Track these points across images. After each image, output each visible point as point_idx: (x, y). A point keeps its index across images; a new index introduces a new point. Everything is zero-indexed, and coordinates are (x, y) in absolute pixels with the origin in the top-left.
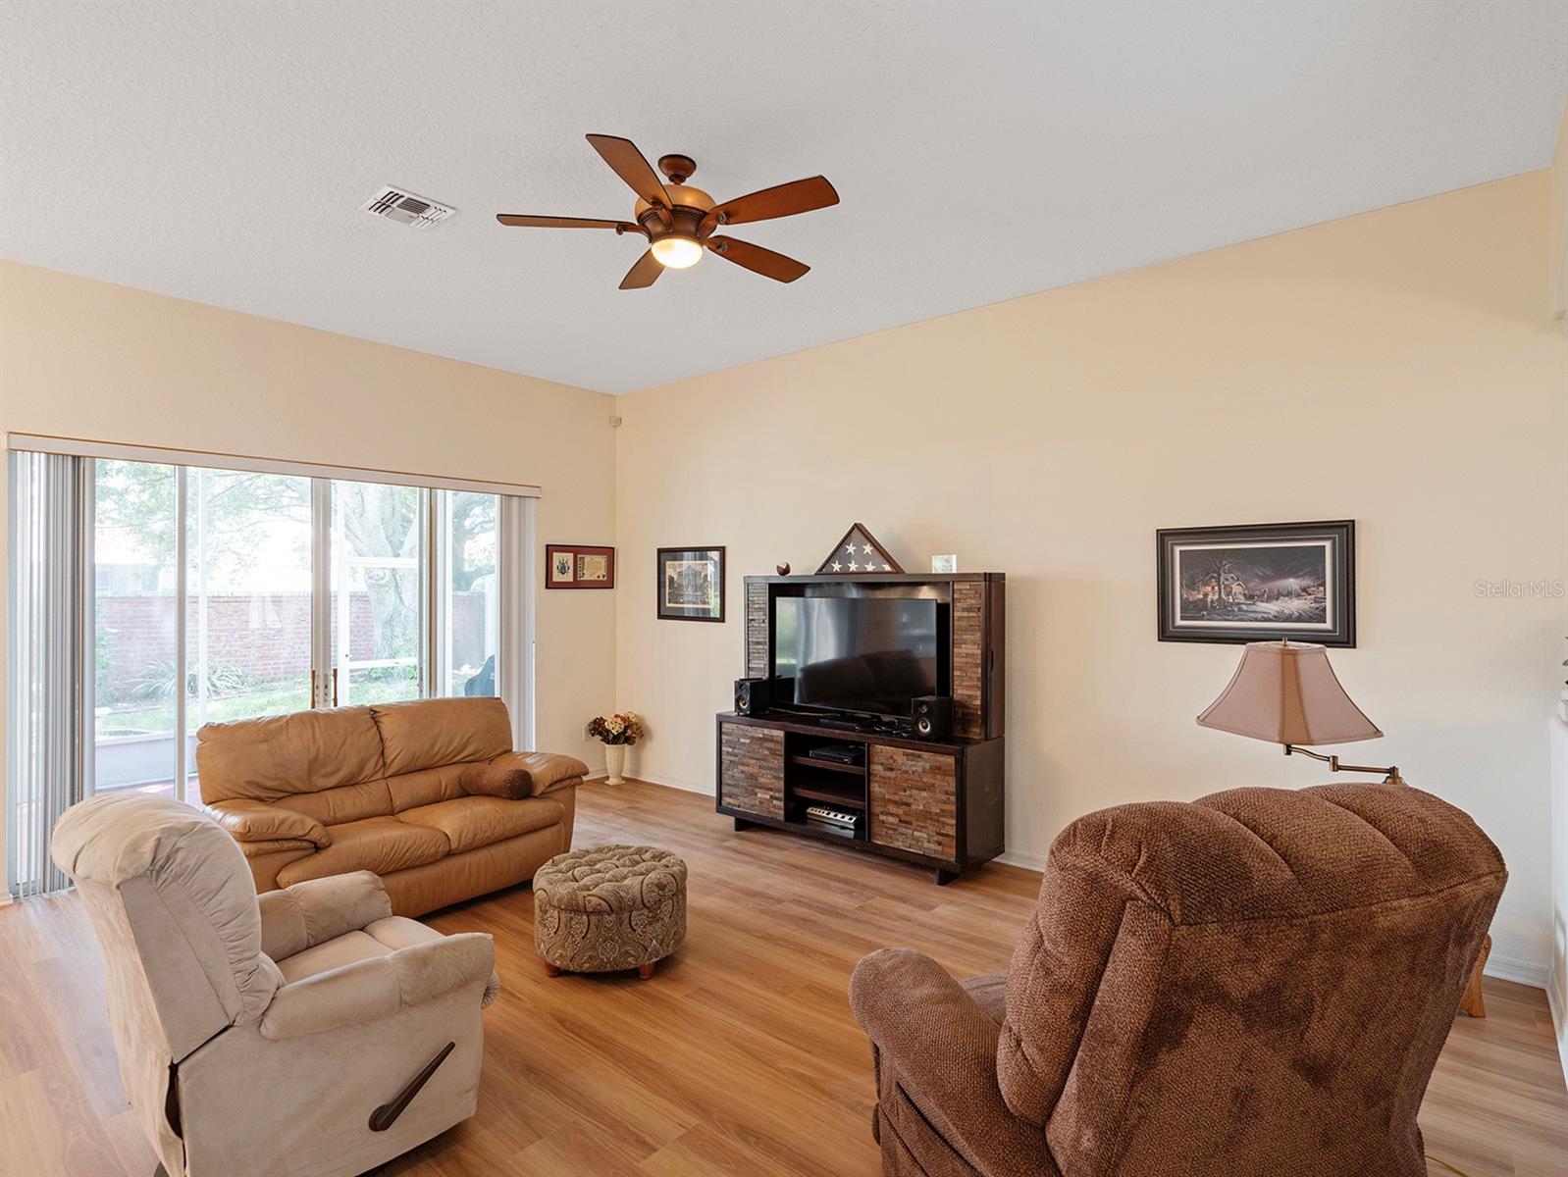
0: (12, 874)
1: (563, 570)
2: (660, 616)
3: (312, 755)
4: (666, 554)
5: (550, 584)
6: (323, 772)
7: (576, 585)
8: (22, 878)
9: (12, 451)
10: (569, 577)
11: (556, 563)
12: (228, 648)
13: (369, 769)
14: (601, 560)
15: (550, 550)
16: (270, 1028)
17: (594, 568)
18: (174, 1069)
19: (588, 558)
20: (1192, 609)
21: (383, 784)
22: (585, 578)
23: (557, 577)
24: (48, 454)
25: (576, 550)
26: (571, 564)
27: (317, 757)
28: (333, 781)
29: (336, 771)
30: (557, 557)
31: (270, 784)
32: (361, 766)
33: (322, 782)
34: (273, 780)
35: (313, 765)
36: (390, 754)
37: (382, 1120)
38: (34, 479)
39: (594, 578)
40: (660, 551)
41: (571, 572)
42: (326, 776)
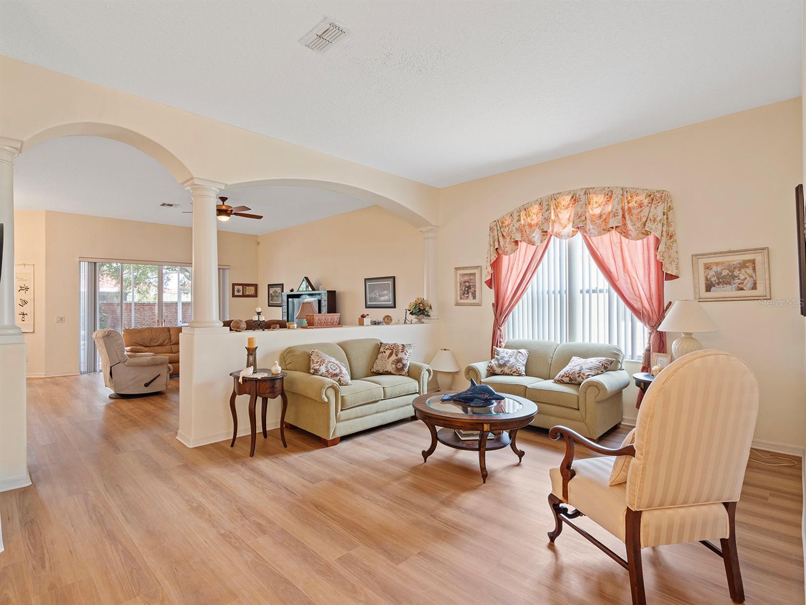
0: (80, 369)
1: (238, 291)
2: (269, 306)
3: (151, 337)
4: (270, 286)
5: (234, 296)
6: (154, 341)
7: (243, 296)
8: (82, 370)
9: (80, 262)
10: (241, 294)
11: (236, 289)
12: (147, 322)
13: (166, 342)
14: (253, 288)
15: (234, 285)
16: (126, 363)
17: (251, 290)
18: (111, 367)
19: (247, 288)
20: (372, 299)
21: (170, 346)
22: (247, 294)
23: (236, 293)
24: (88, 262)
25: (244, 285)
26: (241, 289)
27: (152, 338)
28: (156, 344)
29: (157, 342)
30: (236, 287)
31: (140, 343)
32: (164, 342)
33: (154, 345)
34: (141, 342)
35: (151, 340)
36: (172, 339)
37: (146, 385)
38: (84, 267)
39: (250, 294)
40: (269, 285)
41: (241, 292)
42: (155, 343)
